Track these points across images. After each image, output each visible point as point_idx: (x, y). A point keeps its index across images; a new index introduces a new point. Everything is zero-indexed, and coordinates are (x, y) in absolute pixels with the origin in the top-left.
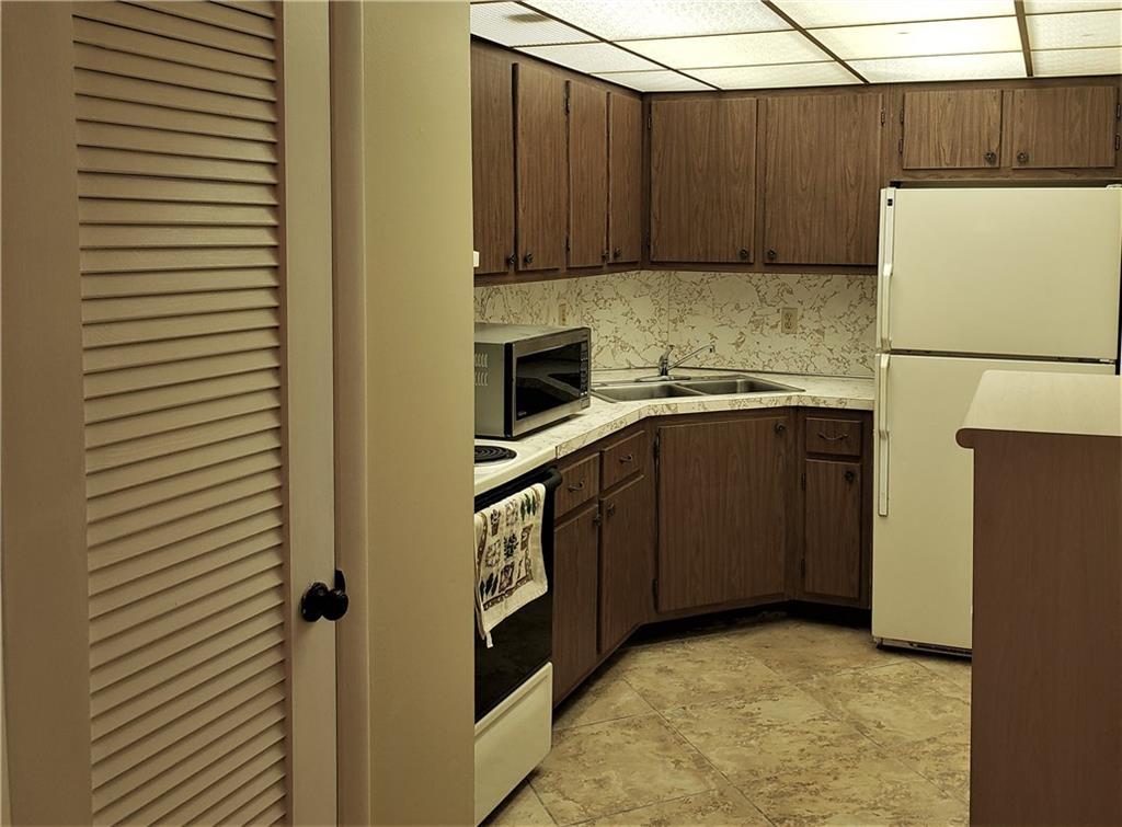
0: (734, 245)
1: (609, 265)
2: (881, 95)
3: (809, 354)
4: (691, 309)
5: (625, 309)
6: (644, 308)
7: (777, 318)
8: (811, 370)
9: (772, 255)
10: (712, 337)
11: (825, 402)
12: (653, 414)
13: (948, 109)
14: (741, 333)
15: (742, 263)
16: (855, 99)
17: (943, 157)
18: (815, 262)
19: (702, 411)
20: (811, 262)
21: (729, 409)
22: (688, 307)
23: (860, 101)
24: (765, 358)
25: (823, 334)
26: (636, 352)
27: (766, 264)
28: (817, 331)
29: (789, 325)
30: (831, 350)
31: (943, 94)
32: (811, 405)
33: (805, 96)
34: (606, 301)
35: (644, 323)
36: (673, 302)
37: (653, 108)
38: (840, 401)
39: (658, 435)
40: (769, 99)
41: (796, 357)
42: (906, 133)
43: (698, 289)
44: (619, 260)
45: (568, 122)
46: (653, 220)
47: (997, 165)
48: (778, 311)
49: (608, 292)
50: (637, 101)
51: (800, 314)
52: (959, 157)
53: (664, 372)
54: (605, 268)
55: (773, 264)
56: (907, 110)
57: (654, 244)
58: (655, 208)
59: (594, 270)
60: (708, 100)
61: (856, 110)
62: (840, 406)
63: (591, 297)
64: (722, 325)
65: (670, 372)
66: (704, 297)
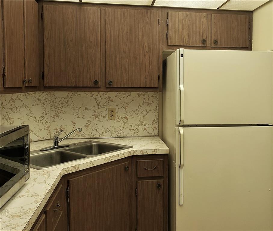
0: (90, 78)
1: (26, 87)
2: (158, 11)
3: (121, 128)
4: (62, 111)
5: (28, 112)
6: (38, 111)
7: (105, 113)
8: (122, 135)
9: (110, 83)
10: (74, 123)
11: (147, 152)
12: (66, 173)
13: (187, 20)
14: (88, 121)
15: (95, 87)
16: (147, 13)
17: (184, 40)
18: (131, 87)
19: (91, 166)
20: (129, 86)
21: (105, 163)
22: (61, 109)
23: (149, 14)
24: (100, 131)
25: (127, 119)
26: (34, 133)
27: (107, 87)
28: (125, 118)
29: (112, 115)
30: (131, 126)
32: (140, 154)
33: (123, 9)
34: (17, 108)
35: (38, 119)
36: (53, 108)
37: (44, 8)
38: (154, 150)
39: (69, 184)
40: (106, 9)
41: (115, 130)
43: (66, 100)
46: (45, 65)
47: (206, 45)
48: (107, 110)
49: (18, 103)
51: (117, 110)
52: (191, 41)
53: (56, 143)
54: (23, 89)
55: (110, 87)
56: (170, 19)
57: (47, 78)
58: (46, 59)
59: (18, 90)
60: (75, 7)
61: (148, 17)
62: (154, 153)
63: (9, 106)
64: (79, 117)
65: (59, 144)
66: (69, 104)
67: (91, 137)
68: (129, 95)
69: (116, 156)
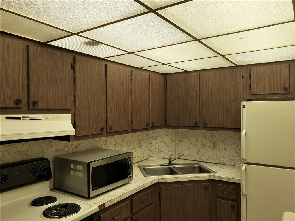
0: (193, 121)
1: (150, 127)
2: (242, 69)
3: (222, 157)
4: (182, 140)
5: (162, 140)
6: (167, 140)
7: (210, 144)
8: (222, 163)
9: (205, 124)
10: (189, 149)
11: (223, 179)
12: (158, 182)
13: (268, 73)
14: (199, 149)
15: (196, 127)
17: (266, 90)
18: (220, 127)
19: (176, 181)
20: (219, 127)
21: (187, 180)
22: (181, 139)
23: (234, 72)
24: (207, 158)
25: (226, 150)
27: (204, 127)
28: (224, 149)
29: (214, 146)
30: (229, 156)
31: (265, 67)
32: (218, 179)
33: (215, 71)
34: (155, 137)
35: (168, 144)
36: (177, 138)
37: (167, 78)
38: (229, 179)
39: (160, 189)
40: (203, 73)
41: (217, 158)
42: (252, 82)
43: (184, 134)
44: (154, 126)
45: (132, 83)
46: (167, 113)
47: (288, 92)
48: (211, 142)
49: (156, 134)
50: (162, 77)
51: (218, 143)
52: (272, 90)
53: (170, 162)
55: (206, 127)
56: (252, 74)
57: (168, 120)
58: (168, 109)
59: (145, 129)
60: (184, 75)
61: (233, 75)
62: (229, 181)
63: (150, 136)
64: (192, 146)
65: (172, 162)
66: (186, 136)
67: (201, 161)
68: (227, 132)
69: (196, 177)
